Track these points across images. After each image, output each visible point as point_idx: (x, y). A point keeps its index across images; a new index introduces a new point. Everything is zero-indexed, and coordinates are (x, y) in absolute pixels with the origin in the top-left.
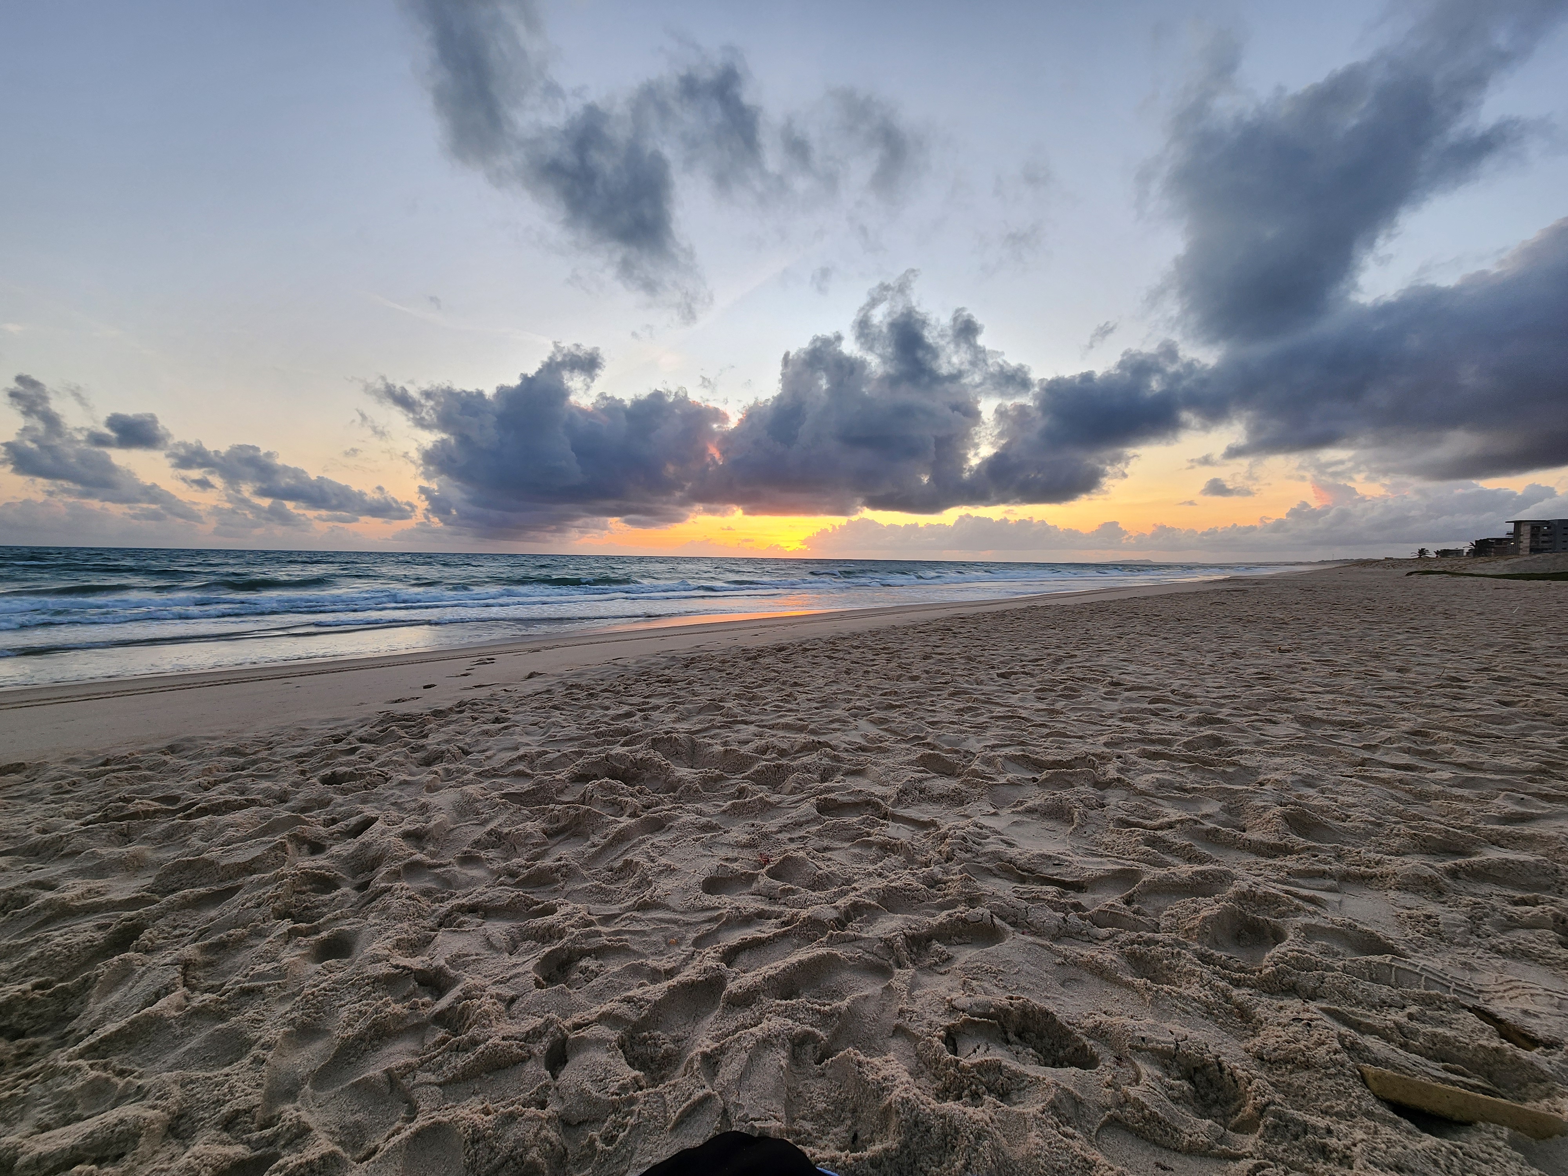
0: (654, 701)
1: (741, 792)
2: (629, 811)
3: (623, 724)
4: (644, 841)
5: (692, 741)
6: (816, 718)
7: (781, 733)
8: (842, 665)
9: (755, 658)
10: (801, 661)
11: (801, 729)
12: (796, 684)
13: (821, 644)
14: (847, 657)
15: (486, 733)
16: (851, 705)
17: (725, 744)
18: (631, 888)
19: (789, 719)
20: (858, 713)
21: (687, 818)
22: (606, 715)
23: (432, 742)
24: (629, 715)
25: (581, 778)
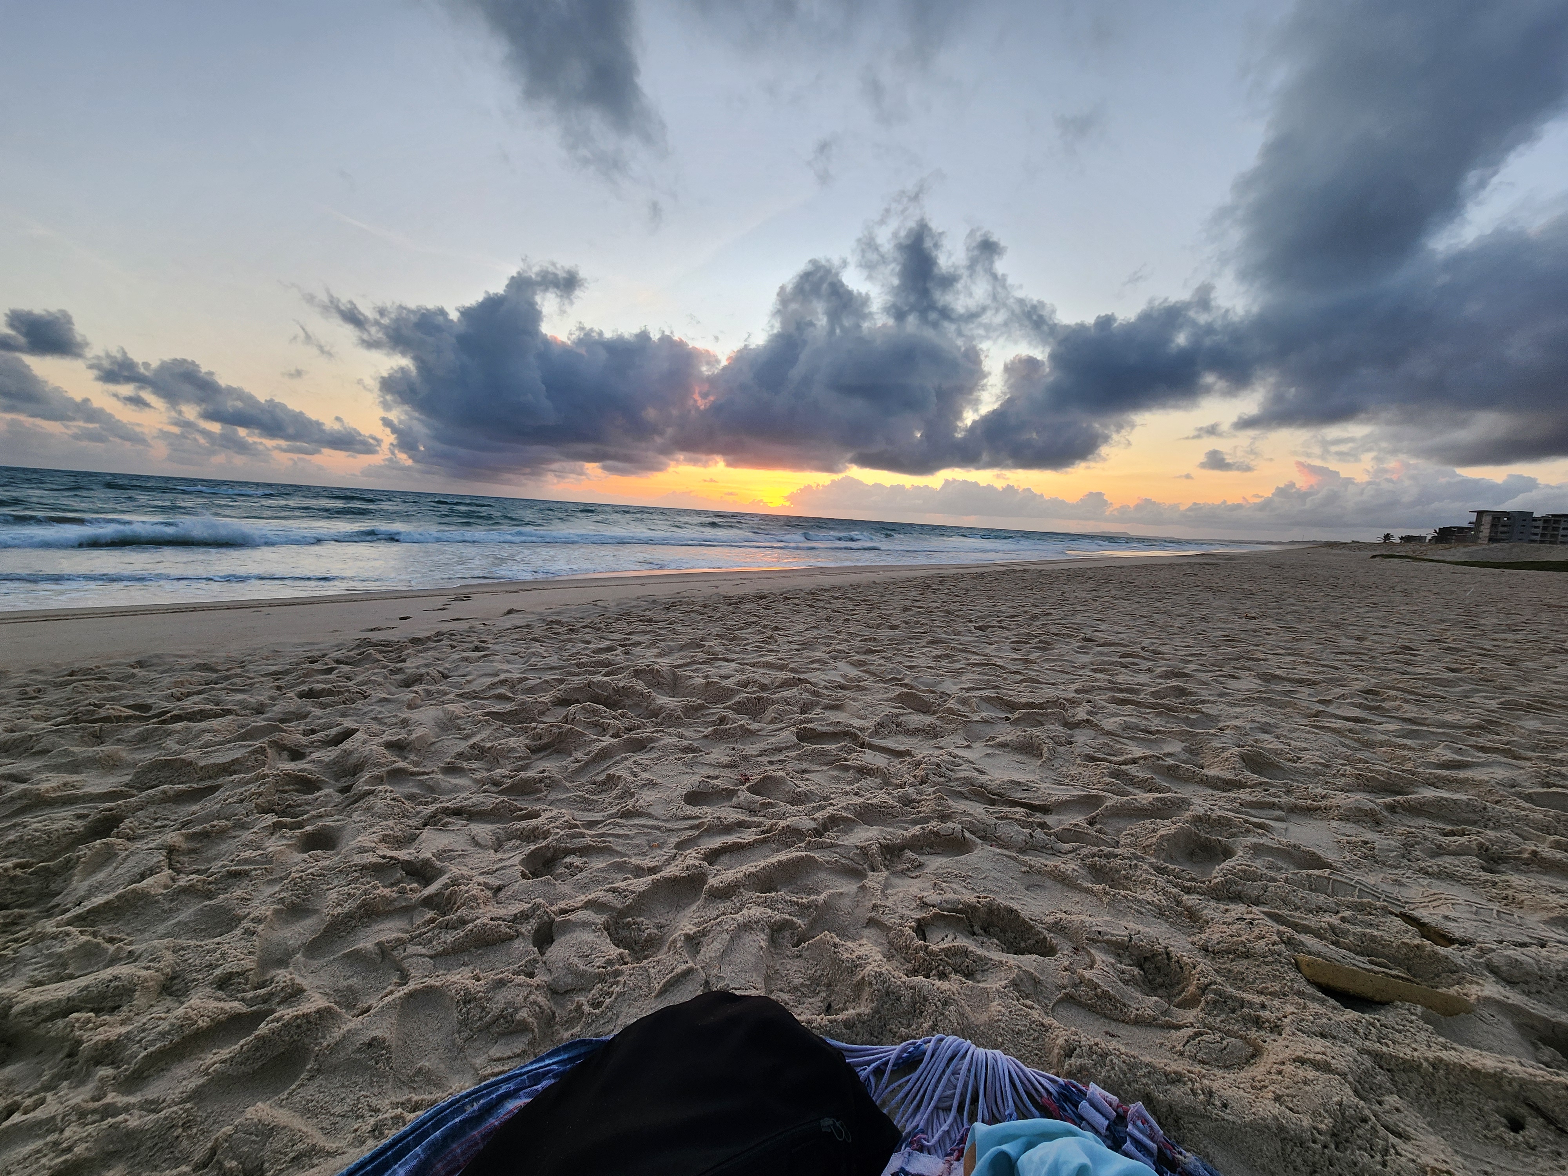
0: (635, 638)
1: (723, 720)
2: (612, 731)
3: (604, 656)
4: (625, 759)
5: (674, 673)
6: (796, 658)
7: (761, 671)
8: (823, 614)
9: (736, 603)
10: (782, 607)
11: (781, 668)
12: (776, 628)
13: (803, 594)
14: (829, 606)
15: (466, 659)
16: (831, 648)
17: (706, 677)
18: (615, 798)
19: (770, 659)
20: (837, 656)
21: (671, 740)
22: (586, 648)
24: (609, 649)
25: (563, 702)
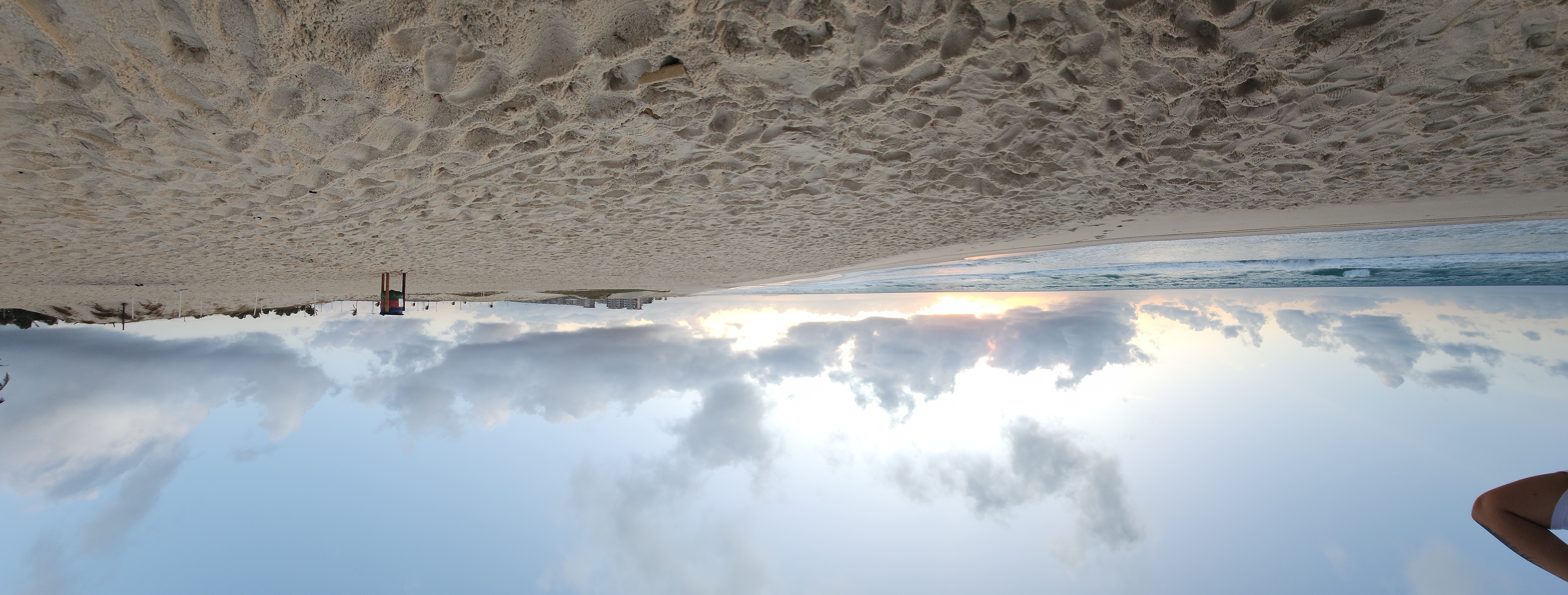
0: (1007, 215)
1: (952, 164)
2: (1006, 156)
3: (1020, 203)
4: (996, 138)
5: (982, 194)
6: (919, 206)
7: (936, 197)
8: (909, 235)
9: (959, 238)
10: (932, 237)
11: (926, 200)
12: (933, 224)
13: (923, 246)
14: (908, 240)
15: (1084, 202)
16: (901, 214)
17: (965, 191)
18: (997, 113)
19: (933, 205)
20: (897, 210)
21: (976, 151)
22: (1030, 208)
23: (1106, 201)
24: (1019, 208)
25: (1033, 175)
